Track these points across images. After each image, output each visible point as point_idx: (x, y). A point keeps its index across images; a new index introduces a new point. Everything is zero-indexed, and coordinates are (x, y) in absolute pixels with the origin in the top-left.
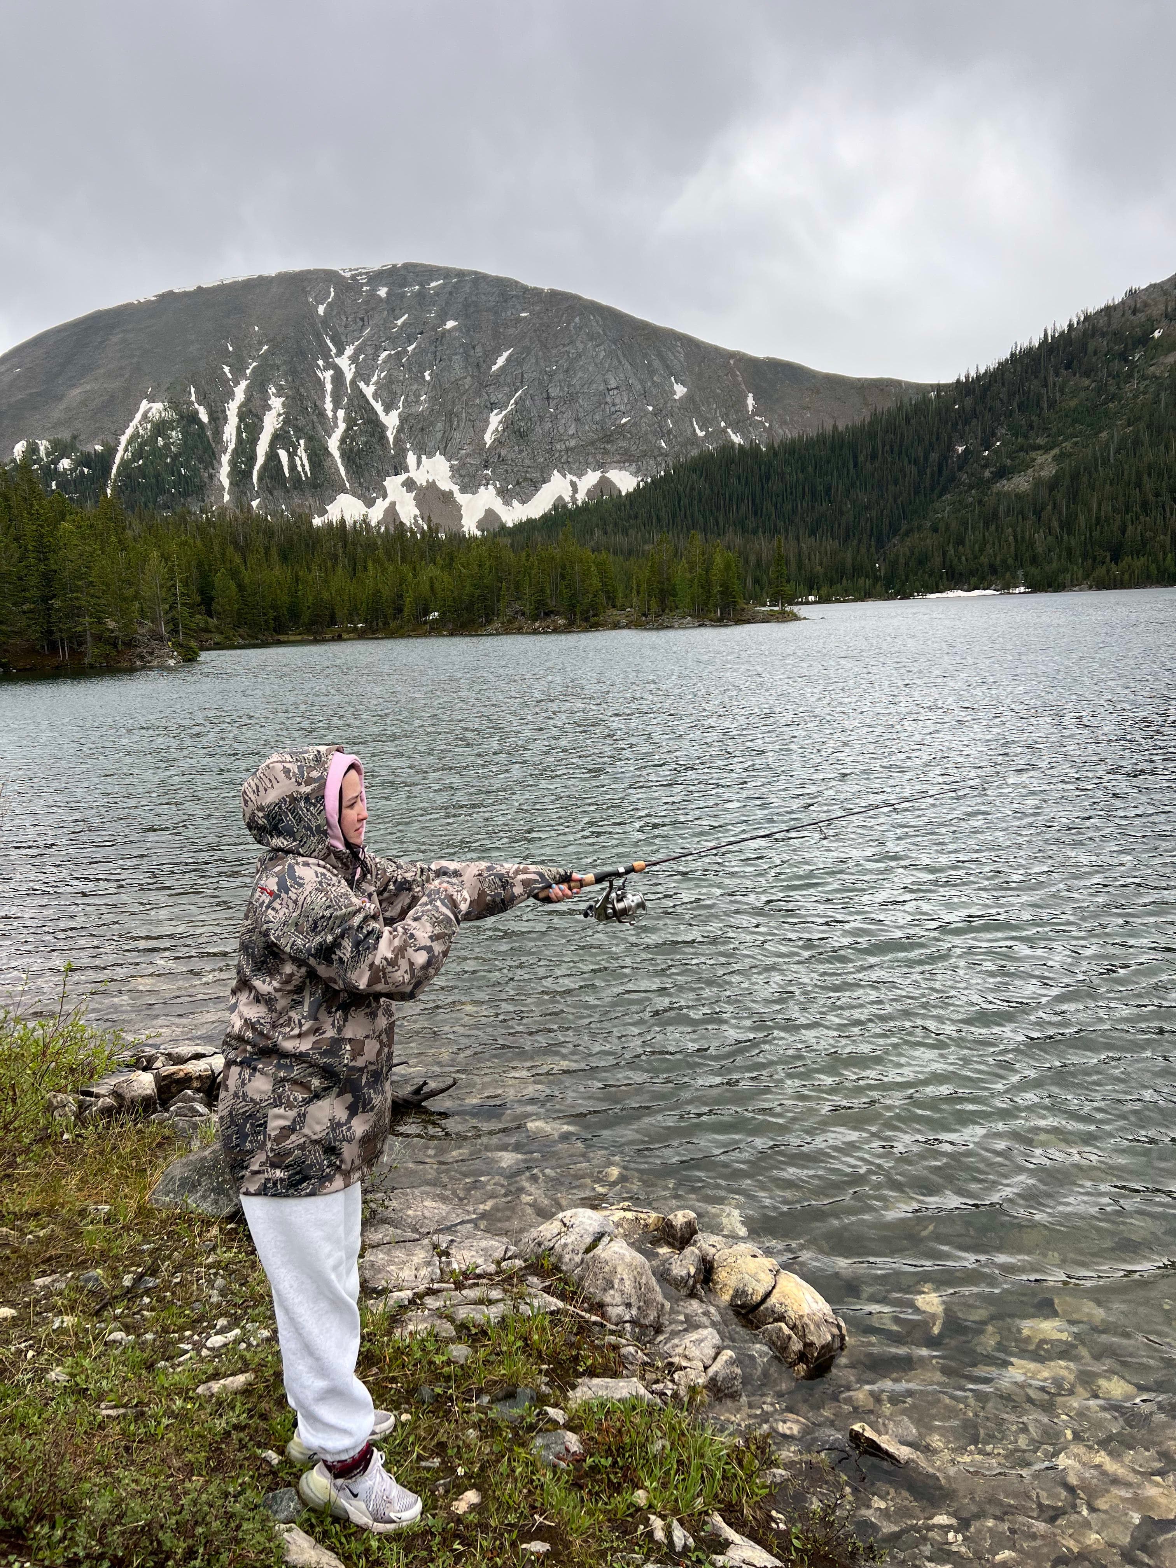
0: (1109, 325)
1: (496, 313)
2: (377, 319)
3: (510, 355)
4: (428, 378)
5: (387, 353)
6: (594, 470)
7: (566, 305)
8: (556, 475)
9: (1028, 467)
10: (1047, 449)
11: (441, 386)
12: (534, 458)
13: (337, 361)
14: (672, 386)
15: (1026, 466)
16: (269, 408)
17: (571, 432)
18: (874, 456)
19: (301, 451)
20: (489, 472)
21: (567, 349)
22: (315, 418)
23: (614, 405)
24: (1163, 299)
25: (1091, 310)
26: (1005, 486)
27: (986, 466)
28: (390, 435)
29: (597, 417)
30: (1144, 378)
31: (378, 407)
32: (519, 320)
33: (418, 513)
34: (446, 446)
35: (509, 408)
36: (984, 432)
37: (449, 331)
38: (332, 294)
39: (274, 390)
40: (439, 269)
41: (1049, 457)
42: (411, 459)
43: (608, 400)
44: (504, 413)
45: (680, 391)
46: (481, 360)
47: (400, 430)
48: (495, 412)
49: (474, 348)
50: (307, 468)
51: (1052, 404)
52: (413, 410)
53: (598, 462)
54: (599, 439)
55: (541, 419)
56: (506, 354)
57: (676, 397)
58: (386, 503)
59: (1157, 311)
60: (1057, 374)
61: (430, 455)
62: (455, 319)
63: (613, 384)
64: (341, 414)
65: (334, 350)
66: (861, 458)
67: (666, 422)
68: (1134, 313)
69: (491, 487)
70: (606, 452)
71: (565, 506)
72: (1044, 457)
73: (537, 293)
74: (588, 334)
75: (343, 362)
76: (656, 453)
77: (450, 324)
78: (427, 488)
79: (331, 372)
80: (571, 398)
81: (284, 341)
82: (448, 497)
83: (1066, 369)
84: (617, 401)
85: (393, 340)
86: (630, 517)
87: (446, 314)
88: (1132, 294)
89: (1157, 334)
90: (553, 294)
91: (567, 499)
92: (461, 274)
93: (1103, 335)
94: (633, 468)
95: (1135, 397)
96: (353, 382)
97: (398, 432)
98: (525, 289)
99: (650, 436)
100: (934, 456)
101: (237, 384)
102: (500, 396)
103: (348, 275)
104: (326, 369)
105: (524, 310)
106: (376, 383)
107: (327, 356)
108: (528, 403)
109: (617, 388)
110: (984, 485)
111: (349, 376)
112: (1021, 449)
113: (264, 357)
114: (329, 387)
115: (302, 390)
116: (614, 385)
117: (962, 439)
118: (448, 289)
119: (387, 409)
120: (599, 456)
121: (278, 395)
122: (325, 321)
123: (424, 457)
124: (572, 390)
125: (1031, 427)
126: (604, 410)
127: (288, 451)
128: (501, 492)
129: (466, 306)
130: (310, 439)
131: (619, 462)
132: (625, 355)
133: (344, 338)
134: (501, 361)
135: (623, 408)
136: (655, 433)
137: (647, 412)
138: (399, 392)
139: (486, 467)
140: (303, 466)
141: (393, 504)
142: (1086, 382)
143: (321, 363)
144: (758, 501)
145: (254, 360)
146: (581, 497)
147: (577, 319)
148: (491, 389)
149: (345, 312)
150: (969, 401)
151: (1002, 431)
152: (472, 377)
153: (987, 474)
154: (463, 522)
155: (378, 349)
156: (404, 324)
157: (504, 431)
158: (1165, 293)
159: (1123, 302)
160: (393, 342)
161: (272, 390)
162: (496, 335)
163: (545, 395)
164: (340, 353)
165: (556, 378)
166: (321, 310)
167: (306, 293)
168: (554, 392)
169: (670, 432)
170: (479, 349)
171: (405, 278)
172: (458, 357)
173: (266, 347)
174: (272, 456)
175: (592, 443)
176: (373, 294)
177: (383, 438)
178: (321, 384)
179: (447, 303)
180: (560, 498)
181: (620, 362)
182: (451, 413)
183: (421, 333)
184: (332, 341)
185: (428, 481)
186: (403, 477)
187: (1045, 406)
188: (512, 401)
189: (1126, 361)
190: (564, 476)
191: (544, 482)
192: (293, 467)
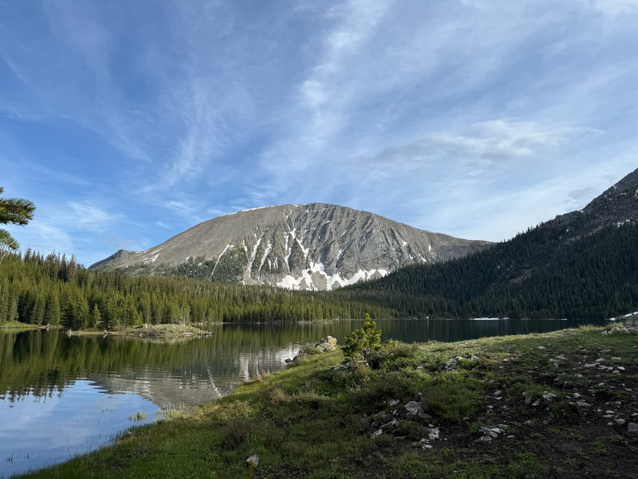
0: (551, 227)
1: (343, 218)
3: (347, 232)
5: (306, 230)
6: (373, 269)
7: (367, 215)
8: (360, 271)
9: (522, 275)
10: (528, 268)
11: (323, 241)
12: (353, 265)
13: (290, 232)
14: (402, 242)
16: (267, 247)
17: (366, 256)
18: (468, 269)
19: (276, 262)
20: (337, 269)
21: (366, 230)
22: (281, 251)
23: (381, 248)
24: (569, 219)
25: (544, 222)
26: (514, 281)
27: (507, 274)
28: (305, 256)
29: (375, 252)
30: (562, 245)
31: (302, 247)
32: (350, 221)
33: (312, 282)
34: (323, 260)
36: (507, 262)
38: (291, 212)
40: (325, 205)
41: (529, 271)
42: (311, 264)
43: (379, 246)
44: (343, 251)
45: (405, 243)
46: (338, 233)
47: (309, 254)
48: (340, 250)
49: (335, 229)
50: (277, 266)
51: (531, 253)
52: (313, 249)
53: (375, 266)
54: (376, 259)
55: (356, 252)
57: (403, 246)
58: (302, 278)
59: (567, 223)
60: (533, 243)
61: (318, 263)
62: (330, 220)
63: (381, 241)
64: (290, 249)
65: (290, 229)
66: (463, 269)
67: (399, 254)
68: (559, 223)
69: (338, 274)
70: (378, 263)
71: (362, 281)
72: (528, 271)
73: (357, 211)
74: (373, 225)
75: (293, 233)
76: (395, 264)
77: (328, 222)
78: (316, 274)
79: (288, 236)
80: (367, 245)
81: (274, 226)
82: (323, 277)
83: (536, 241)
86: (381, 286)
87: (326, 218)
88: (558, 217)
89: (567, 231)
90: (363, 212)
91: (363, 278)
93: (548, 230)
94: (387, 269)
95: (559, 252)
96: (295, 239)
98: (353, 210)
99: (393, 258)
100: (489, 270)
101: (258, 239)
102: (342, 245)
103: (297, 206)
104: (286, 235)
105: (352, 218)
106: (303, 240)
107: (287, 231)
108: (352, 247)
109: (383, 242)
110: (506, 281)
111: (294, 237)
112: (520, 268)
113: (267, 231)
114: (287, 241)
115: (278, 241)
117: (499, 264)
118: (328, 210)
119: (305, 248)
121: (270, 243)
122: (288, 220)
123: (316, 264)
124: (367, 243)
125: (523, 260)
126: (378, 249)
127: (272, 261)
128: (341, 276)
129: (333, 216)
130: (279, 257)
131: (382, 267)
132: (386, 232)
133: (293, 226)
134: (343, 234)
135: (384, 249)
136: (395, 257)
137: (393, 250)
138: (309, 243)
139: (337, 267)
140: (276, 266)
141: (304, 278)
143: (285, 233)
144: (426, 282)
145: (264, 232)
146: (368, 278)
147: (369, 221)
149: (295, 218)
150: (501, 251)
151: (513, 262)
152: (334, 239)
153: (508, 276)
154: (327, 285)
155: (304, 229)
157: (343, 255)
158: (570, 217)
159: (555, 220)
161: (269, 241)
163: (358, 244)
164: (292, 229)
165: (362, 239)
166: (287, 217)
167: (282, 211)
168: (361, 243)
169: (400, 257)
170: (337, 229)
173: (268, 228)
174: (266, 262)
175: (373, 260)
176: (304, 212)
177: (303, 257)
178: (285, 239)
180: (361, 278)
181: (384, 234)
182: (326, 250)
183: (318, 224)
184: (289, 226)
185: (316, 271)
186: (308, 270)
187: (529, 254)
188: (346, 247)
189: (557, 239)
190: (363, 271)
191: (356, 273)
192: (272, 266)
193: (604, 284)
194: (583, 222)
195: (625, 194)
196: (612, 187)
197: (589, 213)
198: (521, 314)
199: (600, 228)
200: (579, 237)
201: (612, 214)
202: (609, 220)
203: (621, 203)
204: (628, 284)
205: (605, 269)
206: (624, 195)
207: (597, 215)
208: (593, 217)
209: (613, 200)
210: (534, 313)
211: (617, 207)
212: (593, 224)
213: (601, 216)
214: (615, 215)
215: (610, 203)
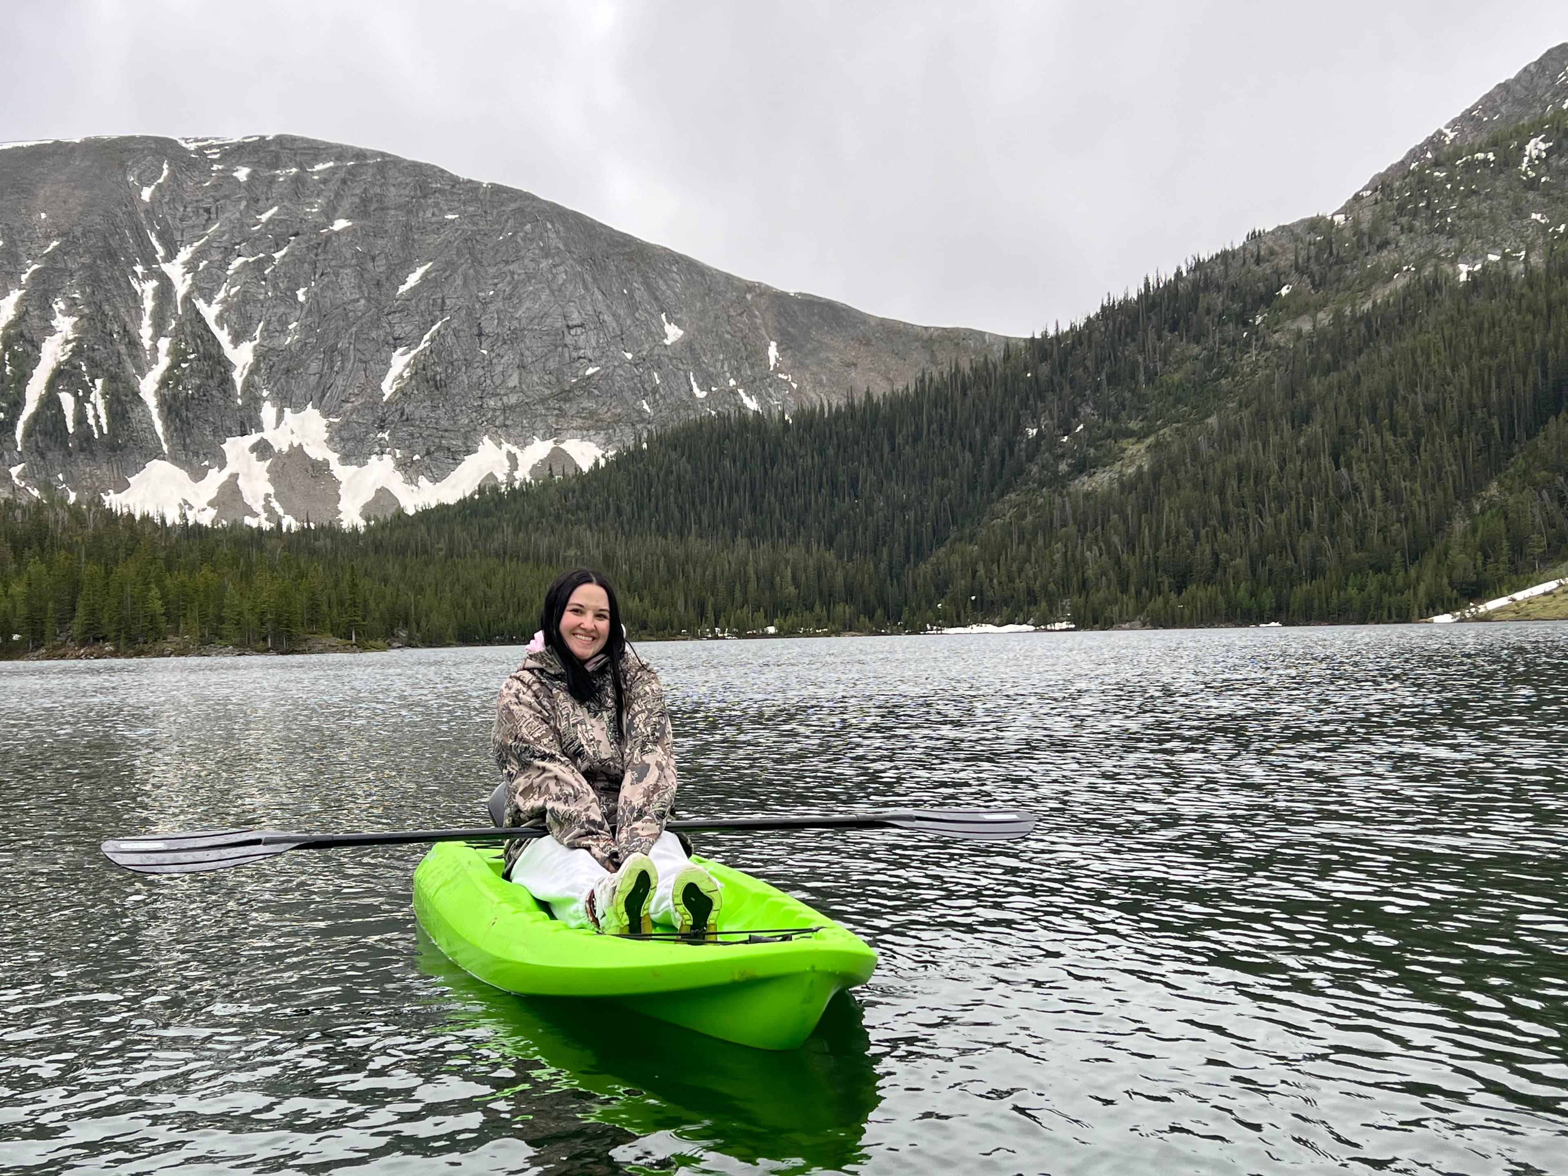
0: (1227, 276)
1: (409, 212)
2: (232, 213)
3: (427, 273)
4: (301, 298)
5: (241, 260)
6: (544, 439)
7: (513, 206)
8: (487, 446)
9: (1118, 459)
10: (1138, 435)
11: (319, 311)
12: (454, 419)
13: (166, 267)
14: (662, 327)
15: (1115, 457)
16: (52, 332)
17: (511, 384)
19: (96, 396)
20: (386, 436)
21: (511, 267)
22: (122, 349)
23: (577, 348)
24: (1292, 246)
25: (1205, 256)
26: (1085, 483)
27: (1063, 456)
28: (238, 377)
29: (552, 364)
30: (1265, 348)
31: (223, 336)
32: (444, 224)
33: (271, 491)
34: (323, 395)
35: (422, 346)
36: (1063, 411)
37: (337, 233)
38: (165, 173)
39: (62, 306)
40: (329, 147)
41: (1142, 446)
42: (268, 412)
43: (568, 340)
44: (413, 352)
45: (673, 333)
46: (383, 276)
47: (254, 370)
48: (400, 350)
49: (373, 259)
50: (104, 421)
51: (1151, 377)
52: (275, 343)
53: (549, 427)
54: (553, 396)
55: (468, 364)
56: (420, 271)
57: (667, 342)
58: (224, 475)
59: (1284, 262)
60: (1160, 338)
61: (298, 408)
62: (348, 218)
63: (576, 319)
64: (164, 344)
65: (161, 252)
67: (650, 375)
68: (1258, 261)
69: (386, 457)
70: (562, 414)
71: (495, 488)
72: (1137, 446)
73: (472, 187)
74: (542, 249)
75: (175, 270)
76: (635, 417)
77: (340, 224)
78: (288, 455)
79: (154, 283)
80: (515, 337)
81: (84, 234)
82: (320, 469)
83: (1172, 331)
84: (581, 344)
85: (254, 242)
87: (335, 209)
88: (1255, 238)
89: (1284, 291)
90: (497, 190)
91: (502, 478)
92: (360, 155)
93: (1219, 288)
94: (601, 437)
95: (1254, 372)
96: (187, 299)
97: (251, 372)
98: (455, 181)
99: (628, 395)
100: (994, 442)
101: (5, 294)
102: (408, 329)
103: (192, 146)
104: (146, 278)
105: (451, 210)
106: (223, 301)
107: (149, 258)
108: (450, 340)
109: (581, 326)
110: (1058, 482)
111: (181, 288)
112: (1109, 435)
113: (51, 257)
114: (149, 304)
115: (106, 308)
116: (577, 322)
117: (1035, 420)
118: (342, 174)
119: (237, 339)
120: (551, 420)
121: (68, 313)
122: (150, 210)
123: (287, 411)
124: (515, 323)
125: (1122, 406)
126: (561, 355)
127: (76, 395)
128: (402, 465)
129: (365, 201)
130: (112, 379)
131: (580, 428)
132: (595, 280)
133: (178, 236)
134: (413, 279)
135: (589, 353)
136: (633, 390)
137: (624, 361)
138: (256, 316)
139: (382, 428)
140: (97, 417)
141: (235, 476)
142: (1196, 349)
143: (139, 269)
145: (34, 259)
146: (523, 474)
147: (528, 227)
148: (395, 318)
149: (182, 199)
150: (1044, 370)
151: (1086, 410)
152: (369, 300)
153: (1063, 467)
154: (340, 506)
155: (229, 252)
156: (270, 220)
157: (411, 378)
158: (1296, 239)
159: (1244, 248)
160: (253, 245)
161: (59, 305)
162: (406, 242)
163: (475, 331)
164: (170, 256)
165: (492, 308)
166: (146, 194)
167: (124, 168)
168: (489, 327)
169: (655, 390)
170: (381, 262)
171: (277, 156)
172: (348, 271)
173: (55, 243)
174: (50, 401)
175: (543, 401)
176: (227, 177)
177: (226, 381)
178: (136, 299)
179: (337, 194)
180: (491, 476)
181: (586, 288)
182: (333, 349)
183: (296, 234)
184: (159, 238)
185: (291, 446)
186: (253, 438)
187: (1142, 378)
188: (427, 337)
189: (1245, 324)
190: (499, 445)
191: (468, 452)
192: (81, 418)
193: (1413, 492)
194: (1340, 261)
195: (1491, 156)
196: (1440, 133)
197: (1365, 226)
198: (1116, 609)
199: (1399, 282)
200: (1324, 318)
201: (1441, 230)
202: (1431, 254)
203: (1474, 192)
204: (1493, 489)
205: (1418, 433)
206: (1486, 161)
207: (1391, 234)
208: (1378, 240)
209: (1448, 179)
210: (1166, 602)
211: (1461, 206)
212: (1377, 267)
213: (1403, 238)
214: (1451, 235)
215: (1438, 187)
